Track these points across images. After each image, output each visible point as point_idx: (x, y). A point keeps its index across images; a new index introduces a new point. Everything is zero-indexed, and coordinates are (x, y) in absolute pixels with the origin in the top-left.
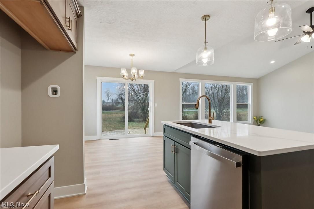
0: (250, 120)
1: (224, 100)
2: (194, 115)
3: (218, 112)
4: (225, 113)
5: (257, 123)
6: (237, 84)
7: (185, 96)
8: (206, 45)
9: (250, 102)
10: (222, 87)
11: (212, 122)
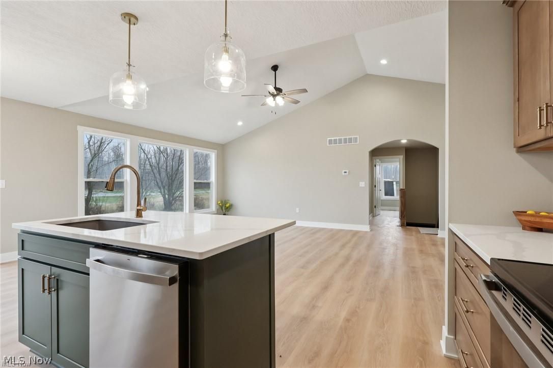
0: (214, 207)
1: (178, 175)
2: (118, 203)
3: (167, 196)
4: (179, 197)
5: (223, 210)
6: (195, 150)
7: (97, 166)
8: (129, 70)
9: (213, 179)
10: (173, 152)
11: (143, 215)
